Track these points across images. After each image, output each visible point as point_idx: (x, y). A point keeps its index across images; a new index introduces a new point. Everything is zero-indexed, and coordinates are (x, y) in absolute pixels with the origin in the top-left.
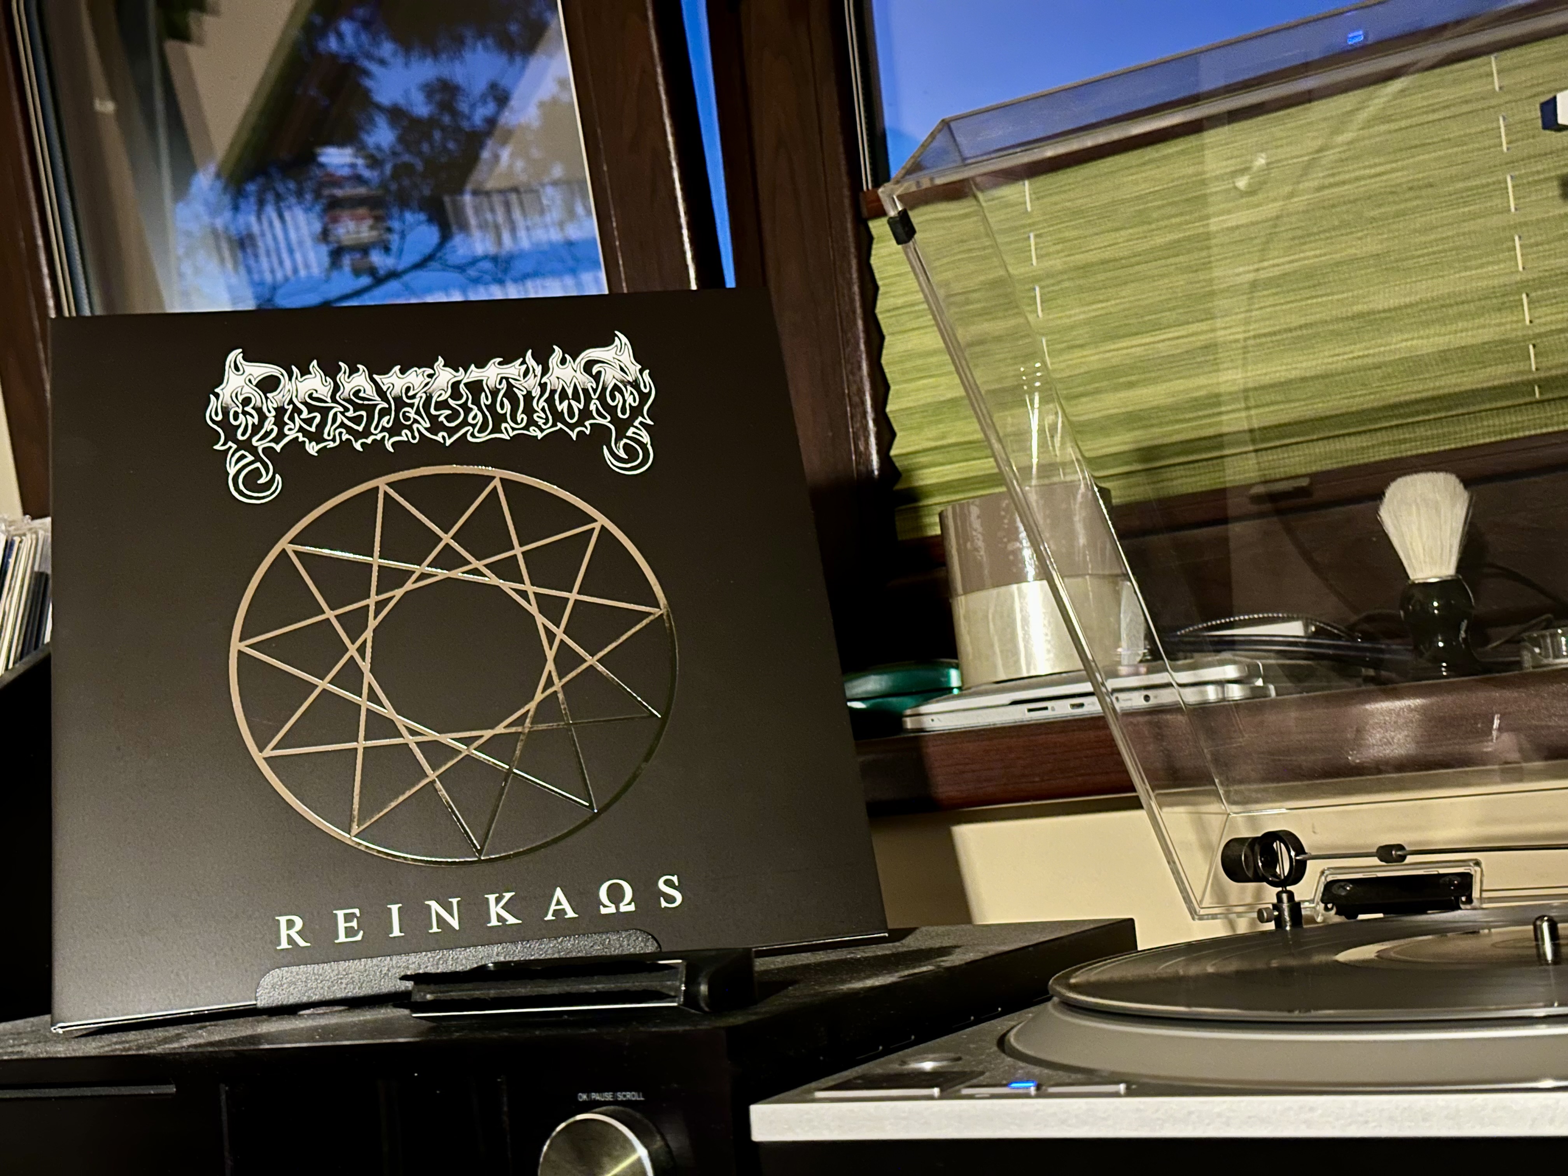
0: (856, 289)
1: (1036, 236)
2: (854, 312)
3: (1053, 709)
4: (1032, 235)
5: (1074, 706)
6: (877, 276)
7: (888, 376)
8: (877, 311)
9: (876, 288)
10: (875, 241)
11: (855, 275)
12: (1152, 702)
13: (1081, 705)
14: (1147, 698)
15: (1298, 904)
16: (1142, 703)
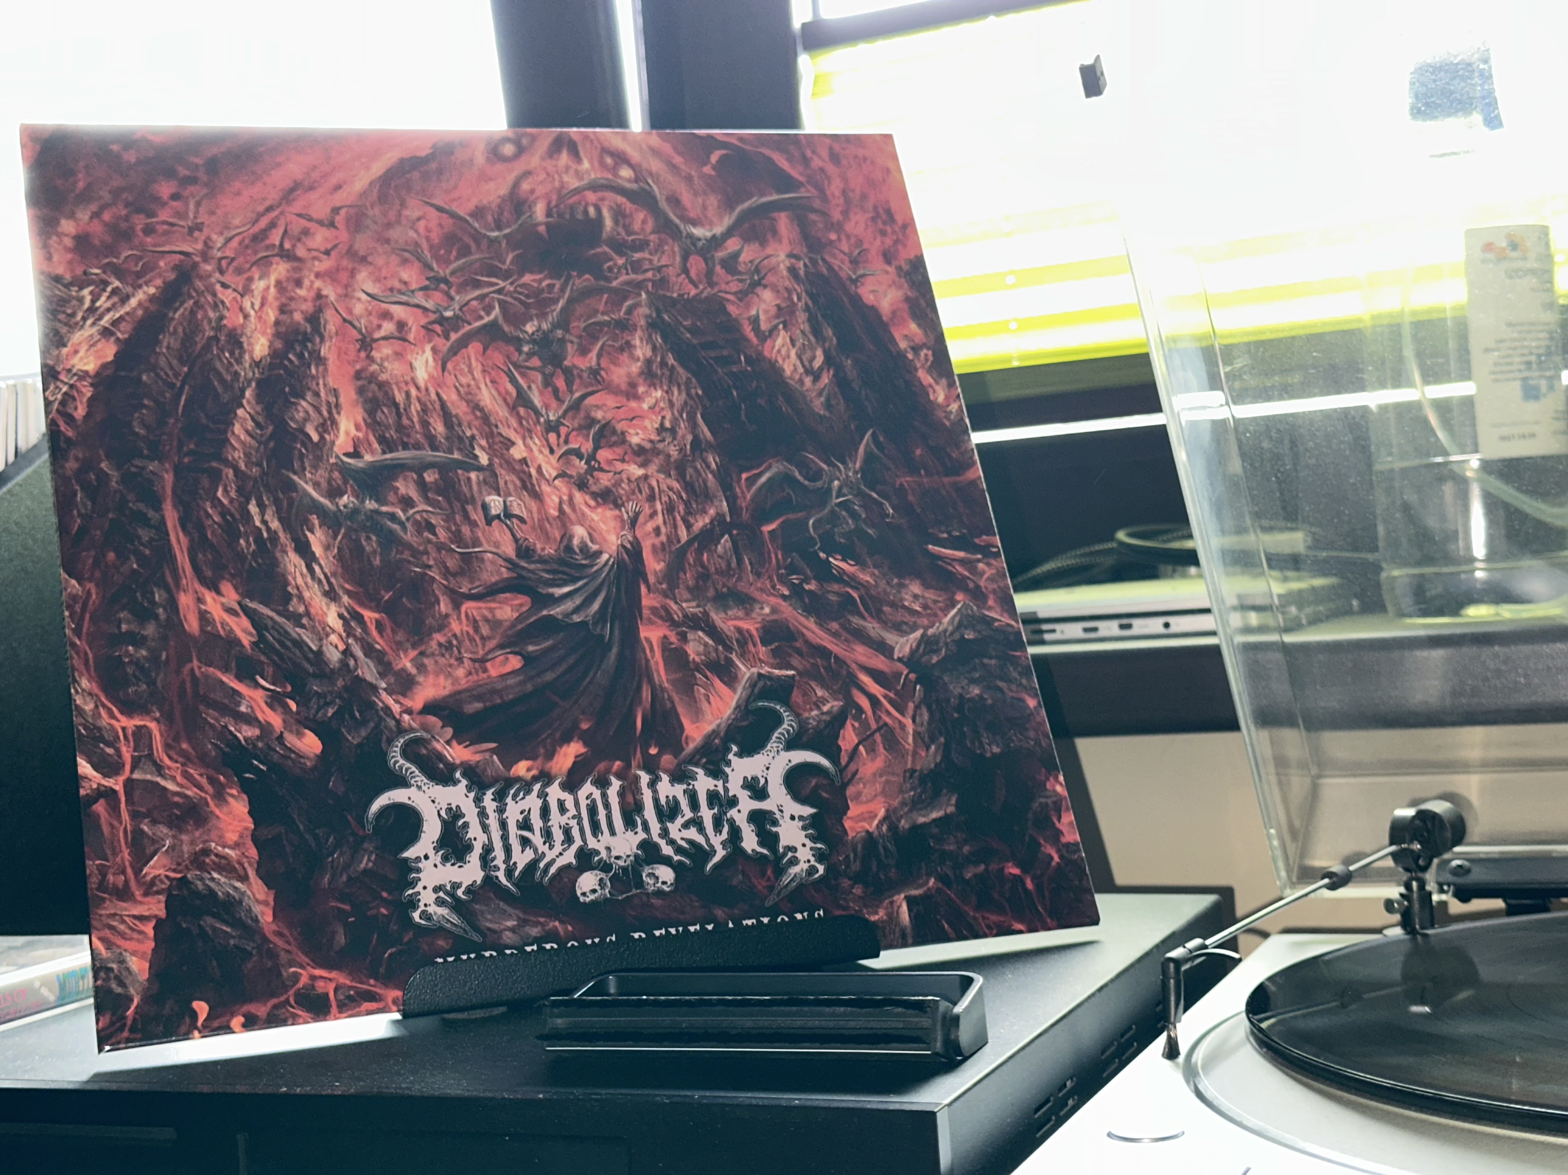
12: (1173, 629)
13: (1095, 629)
14: (1167, 625)
15: (1430, 894)
16: (1162, 630)
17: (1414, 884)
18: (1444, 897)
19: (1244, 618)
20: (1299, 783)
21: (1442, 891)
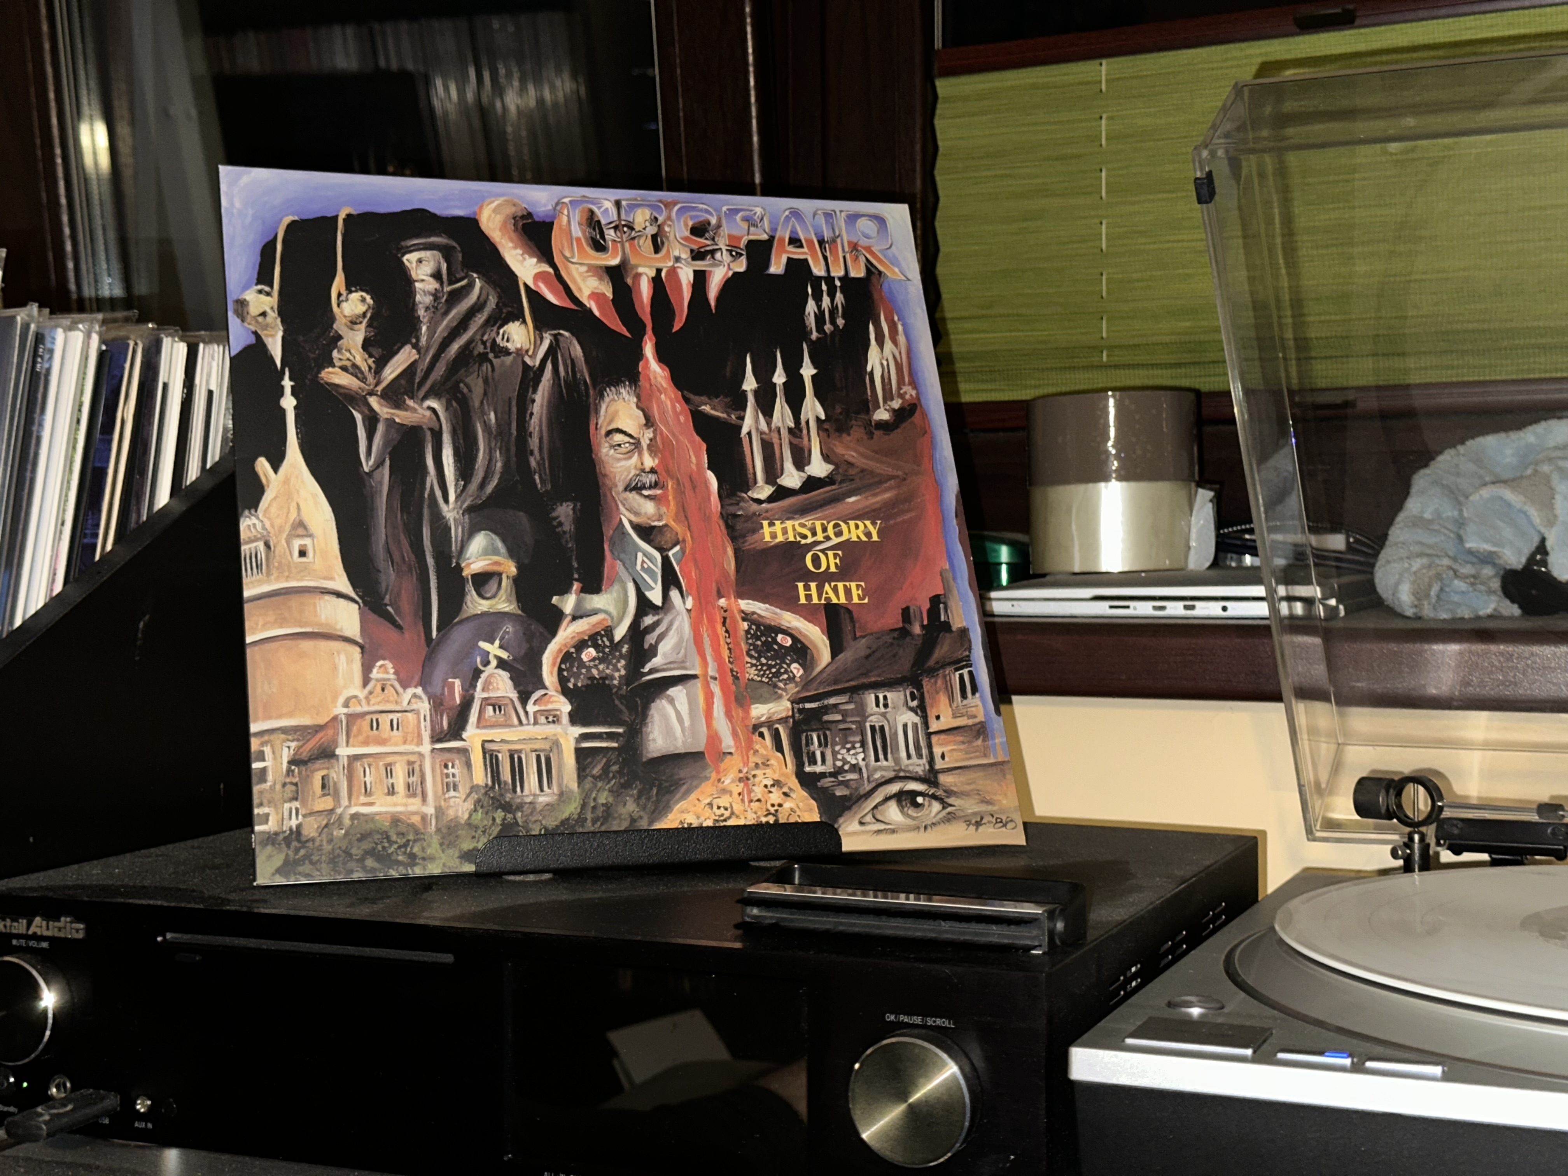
0: (918, 147)
1: (1109, 118)
2: (914, 171)
3: (1135, 609)
4: (1104, 116)
5: (1155, 608)
6: (939, 136)
7: (940, 238)
8: (936, 172)
9: (936, 148)
10: (940, 101)
11: (918, 135)
12: (1230, 613)
13: (1163, 608)
14: (1225, 609)
15: (1428, 845)
16: (1219, 613)
17: (1416, 837)
18: (1439, 849)
19: (1290, 608)
20: (1326, 750)
21: (1438, 844)
